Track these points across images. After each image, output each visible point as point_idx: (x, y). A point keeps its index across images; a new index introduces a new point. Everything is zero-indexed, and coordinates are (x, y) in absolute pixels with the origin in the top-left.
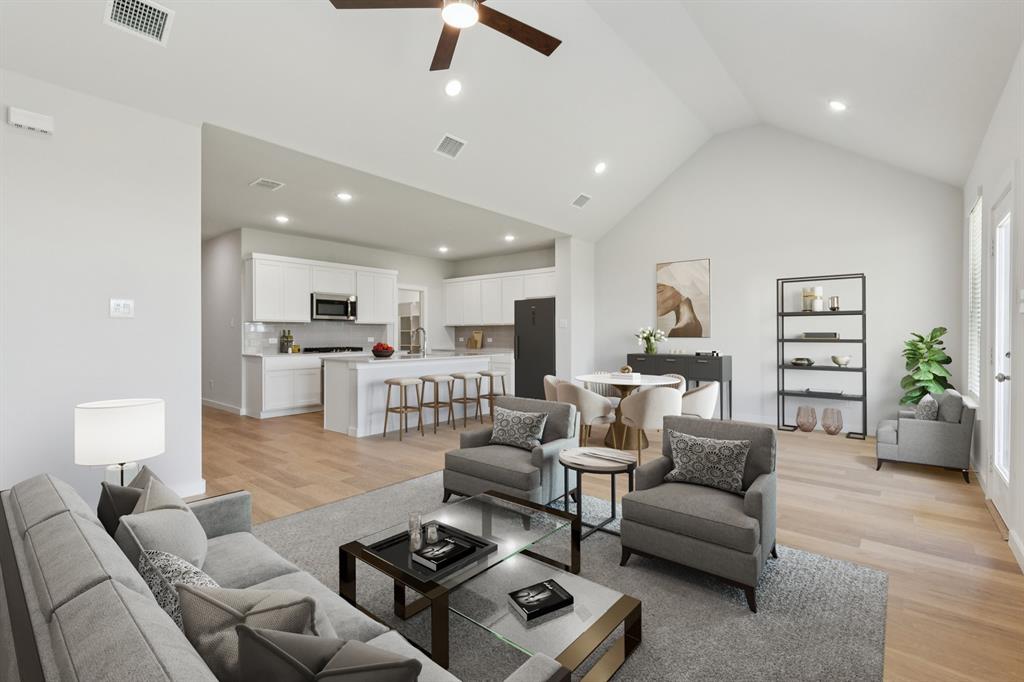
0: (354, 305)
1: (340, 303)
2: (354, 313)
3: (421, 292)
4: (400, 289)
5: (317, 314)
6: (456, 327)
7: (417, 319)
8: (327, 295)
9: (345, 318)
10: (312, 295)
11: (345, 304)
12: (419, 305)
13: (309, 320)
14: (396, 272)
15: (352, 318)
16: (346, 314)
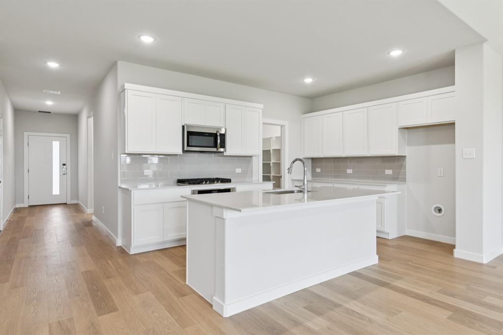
0: (223, 136)
1: (210, 135)
2: (223, 145)
3: (282, 126)
4: (264, 123)
5: (188, 145)
6: (313, 159)
7: (278, 152)
8: (198, 127)
9: (215, 150)
10: (183, 127)
11: (214, 136)
12: (280, 139)
13: (180, 151)
14: (262, 106)
15: (222, 150)
16: (216, 146)
